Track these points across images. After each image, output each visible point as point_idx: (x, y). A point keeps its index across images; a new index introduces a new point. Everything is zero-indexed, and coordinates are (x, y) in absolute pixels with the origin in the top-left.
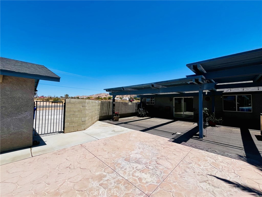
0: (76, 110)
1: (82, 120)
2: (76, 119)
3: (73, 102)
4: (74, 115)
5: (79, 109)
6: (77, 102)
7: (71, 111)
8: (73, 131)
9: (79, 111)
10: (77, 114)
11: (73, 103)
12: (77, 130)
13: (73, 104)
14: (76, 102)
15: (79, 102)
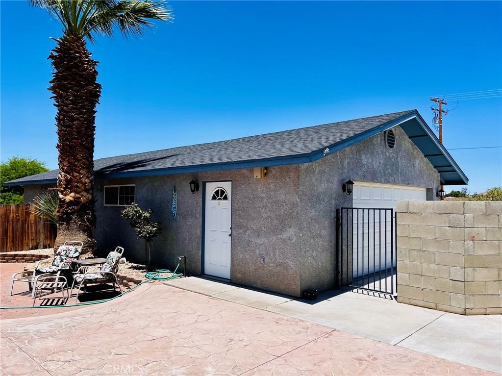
0: (429, 236)
1: (452, 274)
2: (431, 266)
3: (415, 211)
4: (422, 254)
5: (437, 235)
6: (431, 211)
7: (412, 238)
8: (423, 305)
9: (437, 240)
10: (431, 249)
11: (417, 213)
12: (433, 306)
13: (416, 216)
14: (428, 211)
15: (437, 211)
